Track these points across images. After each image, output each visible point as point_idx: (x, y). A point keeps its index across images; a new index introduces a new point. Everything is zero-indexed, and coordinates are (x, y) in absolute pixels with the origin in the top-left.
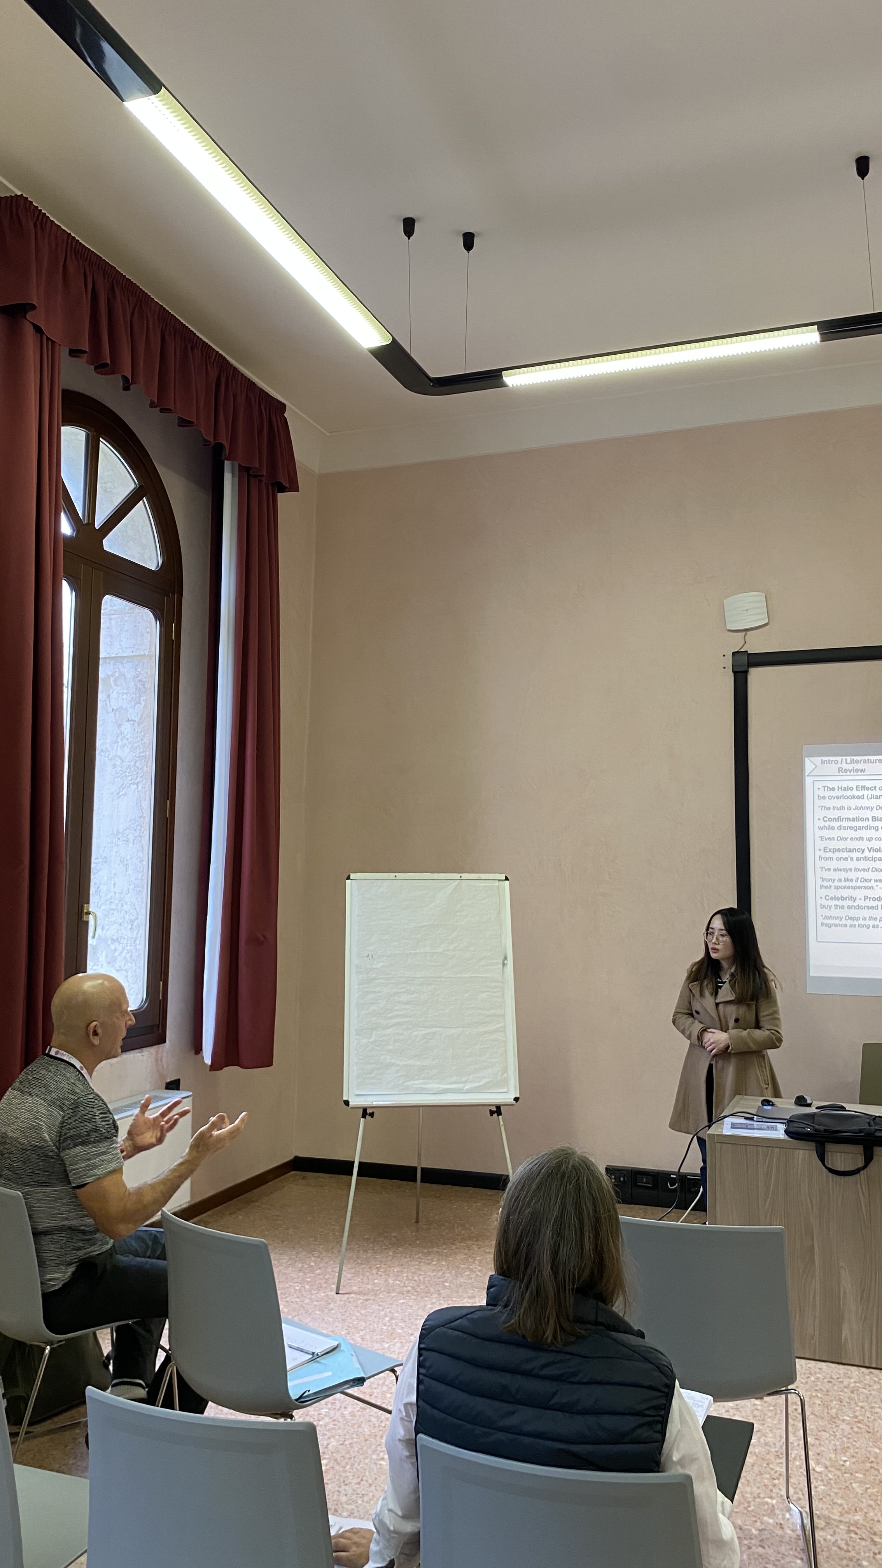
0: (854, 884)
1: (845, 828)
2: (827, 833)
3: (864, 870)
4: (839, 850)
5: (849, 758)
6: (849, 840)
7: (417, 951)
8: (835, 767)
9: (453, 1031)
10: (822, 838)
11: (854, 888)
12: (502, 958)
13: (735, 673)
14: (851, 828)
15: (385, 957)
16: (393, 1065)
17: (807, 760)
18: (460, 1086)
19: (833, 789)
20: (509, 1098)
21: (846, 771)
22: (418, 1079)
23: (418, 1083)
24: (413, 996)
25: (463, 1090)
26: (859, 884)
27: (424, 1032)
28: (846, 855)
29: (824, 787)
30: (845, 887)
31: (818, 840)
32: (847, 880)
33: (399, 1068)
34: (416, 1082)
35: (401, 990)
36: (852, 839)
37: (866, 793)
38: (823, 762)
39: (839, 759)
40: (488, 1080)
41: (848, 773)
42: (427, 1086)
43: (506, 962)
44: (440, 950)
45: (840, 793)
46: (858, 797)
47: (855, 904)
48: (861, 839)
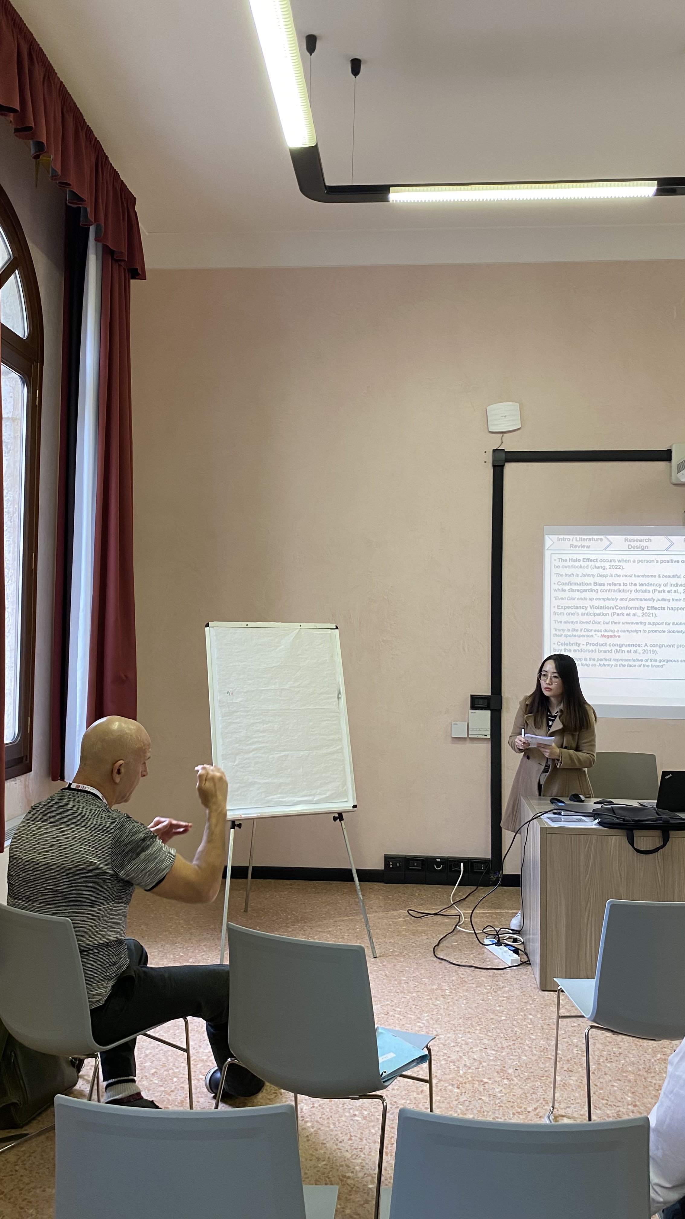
0: (579, 633)
1: (573, 591)
2: (561, 595)
3: (587, 622)
4: (568, 607)
5: (578, 537)
6: (576, 599)
7: (269, 688)
8: (567, 544)
9: (302, 753)
10: (556, 598)
11: (579, 636)
12: (337, 693)
13: (494, 466)
14: (578, 590)
15: (243, 694)
16: (256, 783)
17: (546, 537)
18: (310, 798)
19: (566, 560)
20: (349, 806)
21: (576, 546)
22: (276, 794)
23: (276, 797)
24: (268, 726)
25: (313, 801)
26: (583, 633)
27: (279, 755)
28: (573, 611)
29: (559, 559)
30: (572, 636)
31: (553, 599)
32: (574, 630)
33: (260, 786)
34: (275, 797)
35: (258, 721)
36: (578, 599)
37: (590, 564)
38: (559, 539)
39: (571, 537)
40: (333, 792)
41: (577, 549)
42: (284, 800)
43: (340, 696)
44: (287, 687)
45: (571, 564)
46: (584, 567)
47: (579, 648)
48: (585, 599)
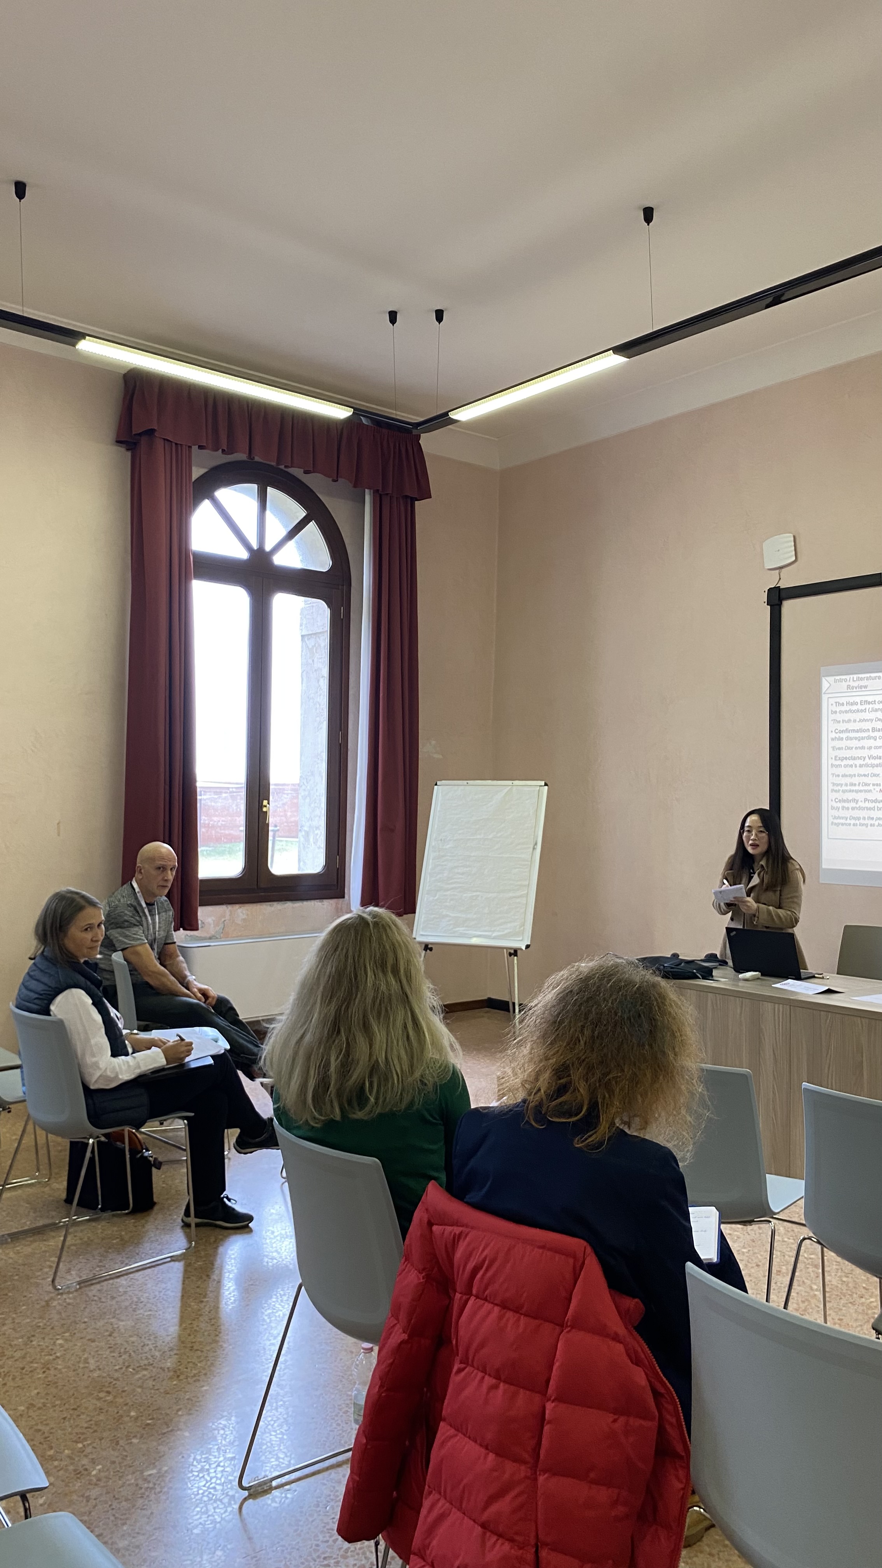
0: (857, 788)
1: (851, 739)
2: (837, 744)
3: (865, 775)
4: (846, 758)
5: (855, 676)
6: (854, 749)
8: (845, 684)
10: (833, 748)
11: (857, 791)
12: (533, 843)
13: (771, 606)
14: (856, 738)
16: (447, 916)
17: (824, 679)
18: (489, 934)
19: (843, 704)
21: (853, 688)
23: (461, 929)
24: (468, 869)
26: (861, 788)
27: (471, 895)
28: (851, 762)
29: (836, 703)
30: (850, 791)
31: (830, 749)
32: (852, 784)
33: (451, 919)
35: (460, 865)
36: (856, 748)
37: (867, 706)
38: (835, 681)
39: (847, 677)
40: (509, 931)
41: (855, 690)
43: (536, 847)
44: (490, 837)
45: (847, 708)
46: (862, 711)
47: (857, 806)
48: (863, 748)
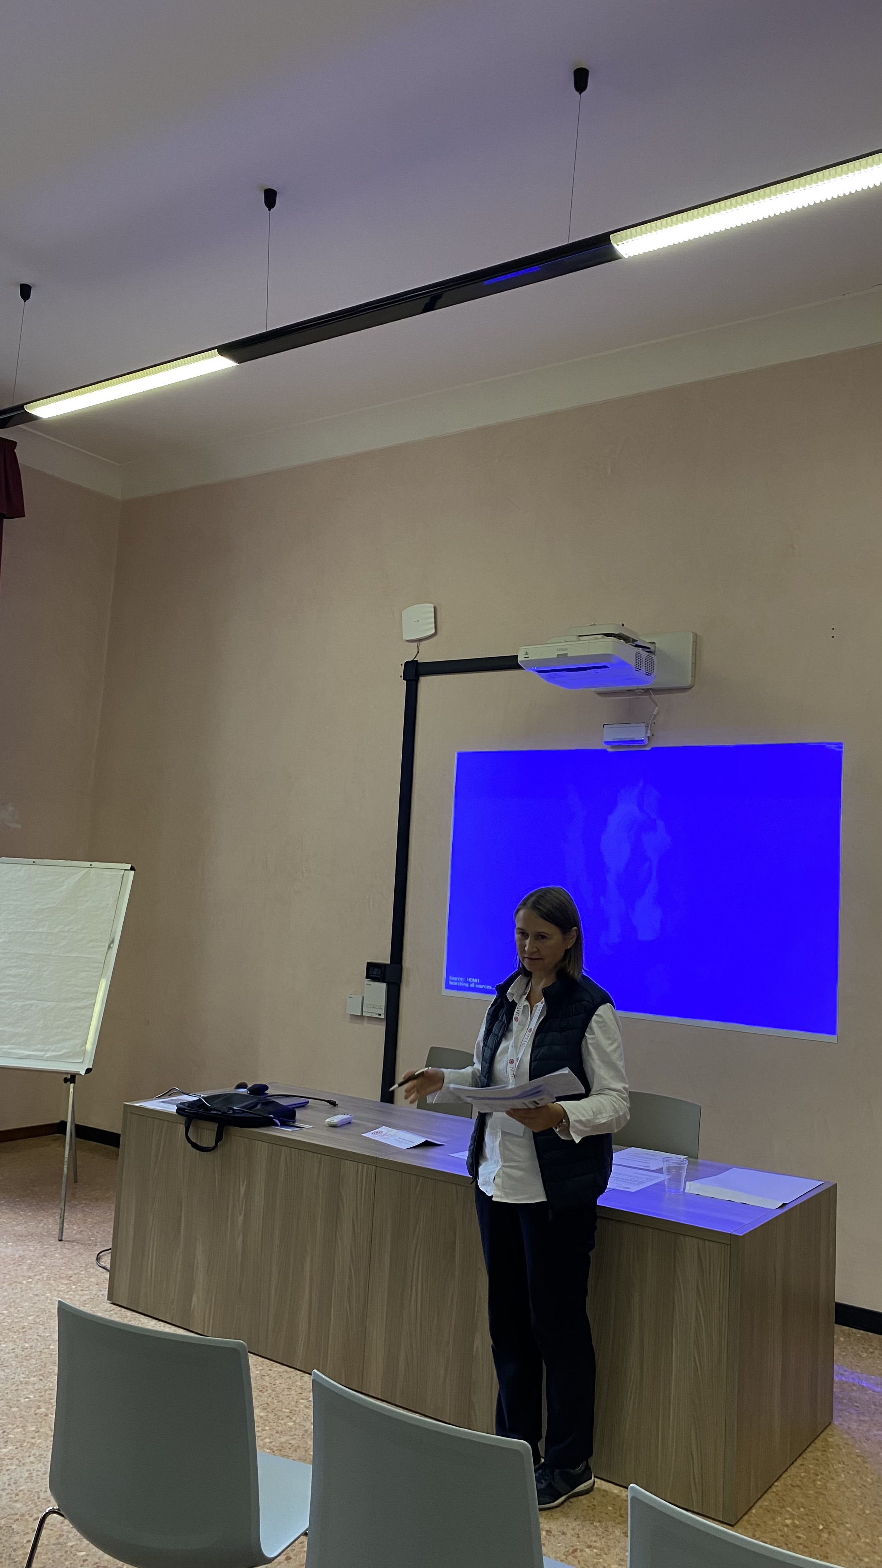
7: (36, 930)
9: (48, 1004)
12: (109, 941)
13: (407, 681)
15: (7, 934)
18: (43, 1053)
20: (83, 1068)
22: (7, 1044)
24: (22, 970)
25: (45, 1057)
27: (23, 1003)
34: (5, 1047)
40: (67, 1051)
42: (15, 1051)
43: (112, 945)
44: (56, 931)
